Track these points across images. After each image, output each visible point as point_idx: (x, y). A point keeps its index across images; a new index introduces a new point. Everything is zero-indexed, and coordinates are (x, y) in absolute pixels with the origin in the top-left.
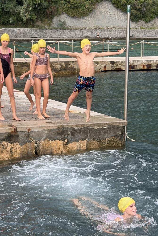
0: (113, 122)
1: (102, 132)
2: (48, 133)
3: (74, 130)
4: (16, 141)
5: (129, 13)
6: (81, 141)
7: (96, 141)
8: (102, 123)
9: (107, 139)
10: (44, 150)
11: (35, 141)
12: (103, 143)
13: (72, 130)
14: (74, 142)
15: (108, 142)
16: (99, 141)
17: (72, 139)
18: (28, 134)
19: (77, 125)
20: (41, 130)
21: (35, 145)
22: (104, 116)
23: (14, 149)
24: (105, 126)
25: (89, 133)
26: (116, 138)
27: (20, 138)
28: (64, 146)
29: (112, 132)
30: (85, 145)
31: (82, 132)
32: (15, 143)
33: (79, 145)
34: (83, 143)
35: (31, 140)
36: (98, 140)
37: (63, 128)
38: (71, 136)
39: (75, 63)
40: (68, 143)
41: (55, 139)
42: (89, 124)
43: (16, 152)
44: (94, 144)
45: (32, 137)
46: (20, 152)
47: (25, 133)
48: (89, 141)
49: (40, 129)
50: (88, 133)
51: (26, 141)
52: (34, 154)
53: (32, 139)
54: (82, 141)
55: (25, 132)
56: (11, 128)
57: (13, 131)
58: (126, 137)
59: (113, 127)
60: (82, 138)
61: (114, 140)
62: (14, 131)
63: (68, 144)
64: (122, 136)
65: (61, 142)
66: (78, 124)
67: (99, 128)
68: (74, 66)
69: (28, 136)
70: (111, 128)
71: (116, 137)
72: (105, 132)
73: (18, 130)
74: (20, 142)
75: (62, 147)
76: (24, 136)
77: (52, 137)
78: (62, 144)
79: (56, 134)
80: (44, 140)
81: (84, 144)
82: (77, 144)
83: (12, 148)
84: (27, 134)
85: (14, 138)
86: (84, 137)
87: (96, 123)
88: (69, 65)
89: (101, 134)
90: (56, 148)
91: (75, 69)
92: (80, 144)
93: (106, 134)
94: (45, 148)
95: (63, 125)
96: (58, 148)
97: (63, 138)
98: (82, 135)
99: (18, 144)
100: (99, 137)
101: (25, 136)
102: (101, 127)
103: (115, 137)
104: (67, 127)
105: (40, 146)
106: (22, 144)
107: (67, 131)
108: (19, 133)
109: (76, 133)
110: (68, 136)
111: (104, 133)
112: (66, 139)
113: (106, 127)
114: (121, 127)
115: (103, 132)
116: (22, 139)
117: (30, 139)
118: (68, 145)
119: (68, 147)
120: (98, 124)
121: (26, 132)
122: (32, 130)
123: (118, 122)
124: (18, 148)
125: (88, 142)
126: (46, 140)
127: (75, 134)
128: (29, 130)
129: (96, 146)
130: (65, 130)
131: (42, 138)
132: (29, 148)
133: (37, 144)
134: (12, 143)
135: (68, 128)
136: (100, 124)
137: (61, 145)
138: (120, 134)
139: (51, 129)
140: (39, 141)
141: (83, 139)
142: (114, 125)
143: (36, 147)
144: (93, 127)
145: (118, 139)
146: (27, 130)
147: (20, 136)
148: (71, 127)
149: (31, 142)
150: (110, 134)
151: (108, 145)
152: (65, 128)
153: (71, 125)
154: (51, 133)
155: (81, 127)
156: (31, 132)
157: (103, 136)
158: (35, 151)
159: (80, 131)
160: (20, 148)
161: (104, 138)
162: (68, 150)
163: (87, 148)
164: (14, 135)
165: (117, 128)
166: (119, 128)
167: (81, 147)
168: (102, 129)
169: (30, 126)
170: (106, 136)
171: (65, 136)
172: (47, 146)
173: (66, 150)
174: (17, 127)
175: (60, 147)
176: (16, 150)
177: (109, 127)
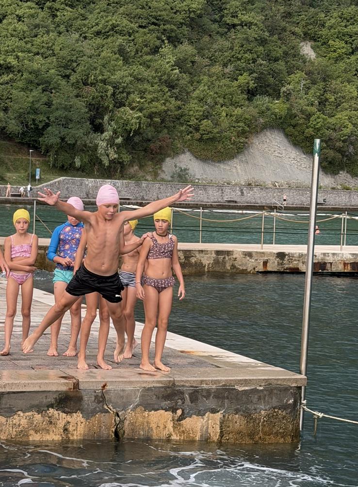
0: (277, 378)
1: (255, 399)
2: (142, 396)
3: (197, 391)
4: (77, 408)
5: (316, 154)
6: (210, 414)
7: (242, 415)
8: (255, 378)
9: (263, 412)
10: (133, 430)
11: (114, 410)
12: (255, 419)
13: (191, 391)
14: (195, 416)
15: (265, 419)
16: (248, 415)
17: (191, 409)
18: (102, 396)
19: (202, 382)
20: (129, 388)
21: (115, 419)
22: (259, 365)
23: (71, 424)
24: (260, 386)
25: (228, 398)
26: (283, 412)
27: (84, 403)
28: (174, 423)
29: (274, 398)
30: (219, 423)
31: (212, 395)
32: (74, 414)
33: (206, 422)
34: (213, 419)
35: (107, 408)
36: (244, 412)
37: (174, 387)
38: (190, 404)
39: (204, 253)
40: (182, 418)
41: (158, 407)
42: (227, 380)
43: (75, 432)
44: (236, 422)
45: (111, 402)
46: (84, 432)
47: (96, 394)
48: (227, 415)
49: (126, 387)
50: (225, 397)
51: (98, 409)
52: (113, 437)
53: (110, 406)
54: (212, 415)
55: (95, 392)
56: (67, 381)
57: (71, 387)
58: (304, 409)
59: (276, 388)
60: (212, 409)
61: (277, 415)
62: (74, 389)
63: (182, 420)
64: (294, 407)
65: (169, 414)
66: (205, 379)
67: (247, 388)
68: (202, 259)
69: (101, 399)
70: (272, 389)
71: (282, 410)
72: (259, 398)
73: (81, 387)
74: (84, 411)
75: (170, 425)
76: (93, 399)
77: (151, 403)
78: (171, 419)
79: (158, 398)
80: (134, 409)
81: (217, 421)
82: (202, 420)
83: (69, 422)
84: (100, 395)
85: (72, 403)
86: (216, 406)
87: (242, 378)
88: (192, 256)
89: (252, 402)
90: (158, 426)
91: (205, 267)
92: (208, 420)
93: (261, 402)
94: (135, 426)
95: (174, 380)
96: (162, 426)
97: (172, 405)
98: (211, 403)
99: (81, 415)
100: (247, 408)
101: (95, 399)
102: (252, 388)
103: (279, 409)
104: (182, 384)
105: (126, 420)
106: (88, 415)
107: (182, 393)
108: (83, 393)
109: (200, 397)
110: (183, 403)
111: (258, 401)
112: (179, 409)
113: (261, 388)
114: (293, 389)
115: (256, 396)
116: (88, 405)
117: (105, 407)
118: (183, 422)
119: (183, 426)
120: (246, 380)
121: (97, 391)
122: (111, 387)
123: (288, 377)
124: (79, 423)
125: (224, 416)
126: (138, 409)
127: (197, 399)
128: (104, 386)
129: (241, 425)
130: (177, 391)
131: (130, 405)
132: (103, 424)
133: (118, 416)
134: (67, 414)
135: (183, 386)
136: (250, 380)
137: (169, 421)
138: (290, 404)
139: (149, 388)
140: (123, 412)
141: (214, 411)
142: (278, 385)
143: (118, 423)
144: (236, 386)
145: (287, 413)
146: (100, 388)
147: (85, 398)
148: (190, 385)
149: (107, 412)
150: (271, 403)
151: (265, 425)
152: (178, 386)
153: (190, 381)
154: (148, 395)
155: (211, 385)
156: (107, 392)
157: (255, 405)
158: (114, 431)
159: (208, 393)
160: (84, 423)
161: (258, 411)
162: (183, 432)
163: (222, 429)
164: (73, 397)
165: (285, 390)
166: (289, 390)
167: (209, 426)
168: (254, 391)
169: (106, 380)
170: (261, 406)
171: (177, 403)
172: (139, 421)
173: (179, 432)
174: (80, 380)
175: (167, 426)
176: (76, 427)
177: (270, 389)
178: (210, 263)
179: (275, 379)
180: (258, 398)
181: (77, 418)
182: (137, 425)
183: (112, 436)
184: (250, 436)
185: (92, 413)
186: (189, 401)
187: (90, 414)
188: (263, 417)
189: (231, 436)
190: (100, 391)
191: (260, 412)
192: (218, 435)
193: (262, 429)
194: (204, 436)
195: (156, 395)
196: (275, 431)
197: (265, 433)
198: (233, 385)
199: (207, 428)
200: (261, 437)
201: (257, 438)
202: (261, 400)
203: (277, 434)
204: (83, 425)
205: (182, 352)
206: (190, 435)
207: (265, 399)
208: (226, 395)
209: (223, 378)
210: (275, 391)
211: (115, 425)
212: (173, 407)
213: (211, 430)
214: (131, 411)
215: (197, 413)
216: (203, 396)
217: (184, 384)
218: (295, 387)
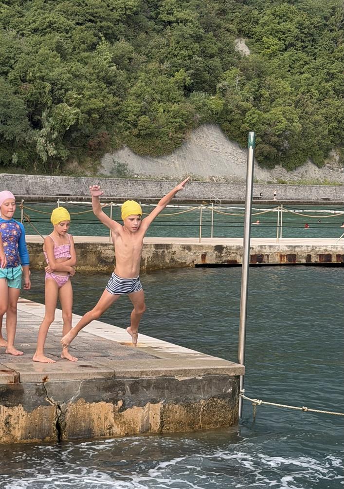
0: (216, 367)
1: (194, 388)
2: (83, 388)
3: (137, 382)
4: (19, 401)
5: (251, 147)
6: (151, 404)
7: (182, 405)
8: (194, 368)
9: (202, 402)
10: (74, 422)
11: (56, 403)
12: (195, 409)
13: (131, 382)
14: (136, 407)
15: (204, 408)
16: (188, 405)
17: (132, 400)
18: (43, 389)
19: (142, 373)
20: (70, 380)
21: (56, 412)
22: (198, 355)
23: (13, 418)
24: (200, 376)
25: (168, 389)
26: (222, 401)
27: (25, 396)
28: (115, 414)
29: (213, 387)
30: (159, 414)
31: (153, 386)
32: (16, 407)
33: (147, 412)
34: (154, 409)
35: (48, 401)
36: (184, 402)
37: (115, 378)
38: (130, 395)
40: (123, 409)
41: (98, 399)
42: (166, 371)
43: (17, 425)
44: (176, 412)
45: (51, 394)
46: (26, 425)
47: (37, 387)
48: (167, 405)
49: (67, 379)
50: (165, 388)
51: (39, 402)
52: (55, 429)
53: (51, 399)
54: (153, 405)
55: (36, 385)
56: (8, 375)
57: (12, 381)
58: (242, 398)
59: (215, 378)
60: (152, 399)
61: (216, 404)
62: (15, 382)
63: (123, 411)
64: (233, 396)
65: (110, 406)
66: (145, 370)
67: (186, 378)
69: (42, 392)
70: (211, 379)
71: (221, 399)
72: (199, 388)
73: (22, 381)
74: (25, 404)
75: (111, 416)
76: (34, 392)
77: (92, 394)
78: (112, 410)
79: (99, 389)
80: (75, 401)
81: (157, 411)
82: (142, 411)
83: (10, 416)
84: (41, 388)
85: (13, 396)
86: (156, 396)
87: (181, 368)
89: (191, 392)
90: (99, 418)
92: (149, 410)
93: (201, 391)
94: (76, 418)
95: (115, 372)
96: (103, 418)
97: (113, 397)
98: (151, 394)
99: (22, 409)
100: (187, 398)
101: (36, 392)
102: (192, 378)
103: (218, 398)
104: (122, 375)
105: (67, 413)
106: (29, 408)
107: (123, 384)
108: (24, 386)
109: (140, 388)
110: (124, 394)
111: (198, 390)
112: (120, 400)
113: (201, 378)
114: (232, 378)
115: (196, 386)
116: (30, 398)
117: (47, 399)
118: (124, 413)
119: (124, 417)
120: (185, 370)
121: (38, 384)
122: (51, 380)
123: (227, 367)
124: (21, 416)
125: (164, 406)
126: (79, 401)
127: (137, 390)
128: (45, 379)
129: (181, 415)
130: (118, 382)
131: (71, 397)
132: (45, 416)
133: (60, 409)
134: (8, 407)
135: (124, 377)
136: (189, 370)
137: (110, 413)
138: (229, 393)
139: (89, 380)
140: (64, 404)
141: (154, 402)
142: (217, 374)
143: (59, 415)
144: (175, 377)
145: (225, 402)
146: (41, 381)
147: (27, 391)
148: (130, 376)
149: (48, 404)
150: (210, 392)
151: (204, 415)
152: (119, 377)
153: (131, 372)
154: (89, 387)
156: (48, 384)
157: (195, 395)
158: (55, 423)
159: (148, 384)
160: (26, 416)
161: (198, 400)
162: (124, 423)
163: (162, 419)
164: (14, 390)
165: (223, 379)
166: (228, 379)
167: (150, 417)
168: (194, 381)
169: (46, 373)
170: (201, 396)
171: (118, 394)
172: (80, 413)
173: (120, 423)
174: (21, 374)
175: (108, 417)
176: (18, 421)
177: (209, 378)
178: (149, 257)
179: (214, 369)
180: (197, 388)
181: (19, 411)
182: (78, 416)
183: (53, 429)
184: (190, 425)
185: (33, 406)
186: (129, 392)
188: (202, 407)
189: (171, 425)
190: (41, 384)
191: (199, 402)
192: (158, 425)
193: (202, 418)
194: (145, 426)
195: (97, 387)
196: (214, 420)
197: (205, 423)
198: (172, 375)
199: (148, 418)
200: (200, 426)
201: (197, 427)
202: (200, 389)
203: (216, 423)
204: (24, 418)
205: (122, 344)
206: (131, 426)
207: (204, 389)
208: (166, 386)
209: (162, 369)
210: (214, 381)
211: (57, 417)
212: (113, 399)
213: (151, 421)
214: (72, 403)
215: (138, 404)
216: (143, 387)
217: (125, 375)
218: (233, 376)
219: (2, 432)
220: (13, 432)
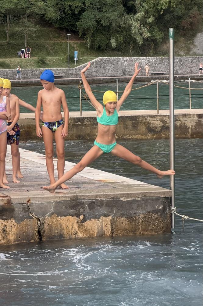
1: (135, 206)
2: (55, 207)
3: (94, 202)
4: (11, 216)
5: (171, 38)
6: (103, 218)
7: (126, 218)
8: (134, 192)
9: (141, 215)
10: (50, 230)
11: (37, 217)
12: (136, 220)
13: (89, 203)
14: (93, 219)
15: (143, 220)
16: (130, 218)
17: (90, 215)
19: (97, 196)
20: (46, 201)
21: (37, 223)
23: (8, 227)
24: (138, 198)
25: (115, 207)
26: (155, 215)
27: (16, 213)
28: (78, 224)
29: (149, 206)
30: (110, 224)
31: (105, 205)
32: (9, 220)
33: (101, 223)
34: (106, 221)
35: (31, 216)
36: (127, 216)
37: (78, 200)
38: (89, 211)
40: (84, 221)
41: (67, 214)
42: (114, 194)
43: (11, 232)
44: (122, 223)
45: (33, 211)
46: (17, 232)
47: (23, 206)
48: (116, 218)
49: (44, 201)
50: (113, 206)
51: (25, 216)
52: (37, 235)
53: (33, 214)
54: (105, 218)
55: (23, 205)
56: (3, 198)
57: (6, 202)
59: (150, 199)
60: (104, 214)
61: (151, 217)
62: (8, 203)
63: (84, 222)
64: (163, 211)
65: (74, 219)
66: (98, 194)
67: (129, 199)
69: (27, 210)
71: (155, 213)
72: (138, 206)
73: (13, 202)
74: (16, 218)
75: (76, 226)
76: (22, 209)
77: (62, 211)
78: (76, 221)
79: (66, 208)
80: (50, 216)
81: (108, 222)
82: (98, 222)
83: (6, 226)
84: (26, 207)
85: (7, 213)
86: (107, 212)
87: (124, 193)
89: (133, 208)
90: (67, 227)
91: (189, 128)
92: (102, 221)
93: (139, 208)
94: (51, 227)
95: (77, 196)
96: (70, 227)
97: (76, 213)
98: (103, 210)
99: (14, 221)
100: (129, 213)
101: (23, 210)
102: (133, 199)
103: (153, 213)
104: (83, 198)
105: (45, 224)
106: (19, 220)
107: (83, 204)
108: (15, 206)
109: (96, 206)
110: (84, 211)
111: (137, 208)
112: (81, 215)
113: (139, 199)
114: (162, 199)
115: (136, 205)
116: (19, 214)
117: (30, 215)
118: (85, 223)
119: (85, 226)
120: (128, 194)
121: (24, 205)
122: (33, 201)
123: (158, 191)
124: (13, 226)
125: (113, 219)
126: (53, 216)
127: (94, 208)
128: (28, 201)
129: (126, 225)
130: (79, 202)
131: (47, 213)
132: (29, 226)
133: (40, 221)
134: (4, 220)
135: (83, 199)
136: (131, 194)
137: (75, 223)
138: (160, 209)
139: (59, 201)
140: (43, 217)
141: (106, 216)
142: (151, 196)
143: (39, 225)
144: (121, 198)
145: (158, 216)
146: (26, 202)
147: (16, 209)
148: (88, 198)
149: (31, 218)
150: (147, 209)
151: (143, 224)
152: (80, 199)
153: (88, 195)
154: (59, 206)
155: (103, 198)
156: (31, 205)
157: (135, 211)
158: (37, 231)
159: (101, 203)
160: (16, 226)
161: (138, 214)
162: (85, 230)
163: (112, 228)
164: (8, 209)
165: (156, 200)
166: (160, 200)
167: (104, 226)
168: (134, 201)
169: (30, 197)
170: (140, 211)
171: (80, 210)
172: (54, 223)
173: (83, 230)
174: (12, 198)
175: (74, 226)
176: (11, 229)
177: (145, 199)
178: (193, 125)
179: (149, 193)
180: (137, 206)
181: (12, 222)
182: (53, 226)
183: (36, 234)
184: (133, 232)
185: (21, 219)
186: (88, 209)
187: (20, 220)
188: (141, 219)
189: (119, 232)
190: (26, 204)
191: (139, 216)
192: (110, 232)
193: (141, 227)
194: (100, 232)
195: (65, 206)
196: (150, 228)
197: (144, 230)
198: (119, 197)
199: (102, 227)
200: (141, 232)
201: (138, 233)
202: (139, 207)
203: (152, 230)
204: (15, 228)
205: (97, 181)
206: (91, 232)
207: (142, 206)
208: (114, 205)
209: (111, 193)
210: (149, 201)
211: (38, 227)
212: (76, 214)
213: (104, 229)
214: (48, 217)
215: (94, 217)
216: (98, 205)
217: (84, 198)
218: (163, 197)
219: (1, 237)
220: (8, 237)
